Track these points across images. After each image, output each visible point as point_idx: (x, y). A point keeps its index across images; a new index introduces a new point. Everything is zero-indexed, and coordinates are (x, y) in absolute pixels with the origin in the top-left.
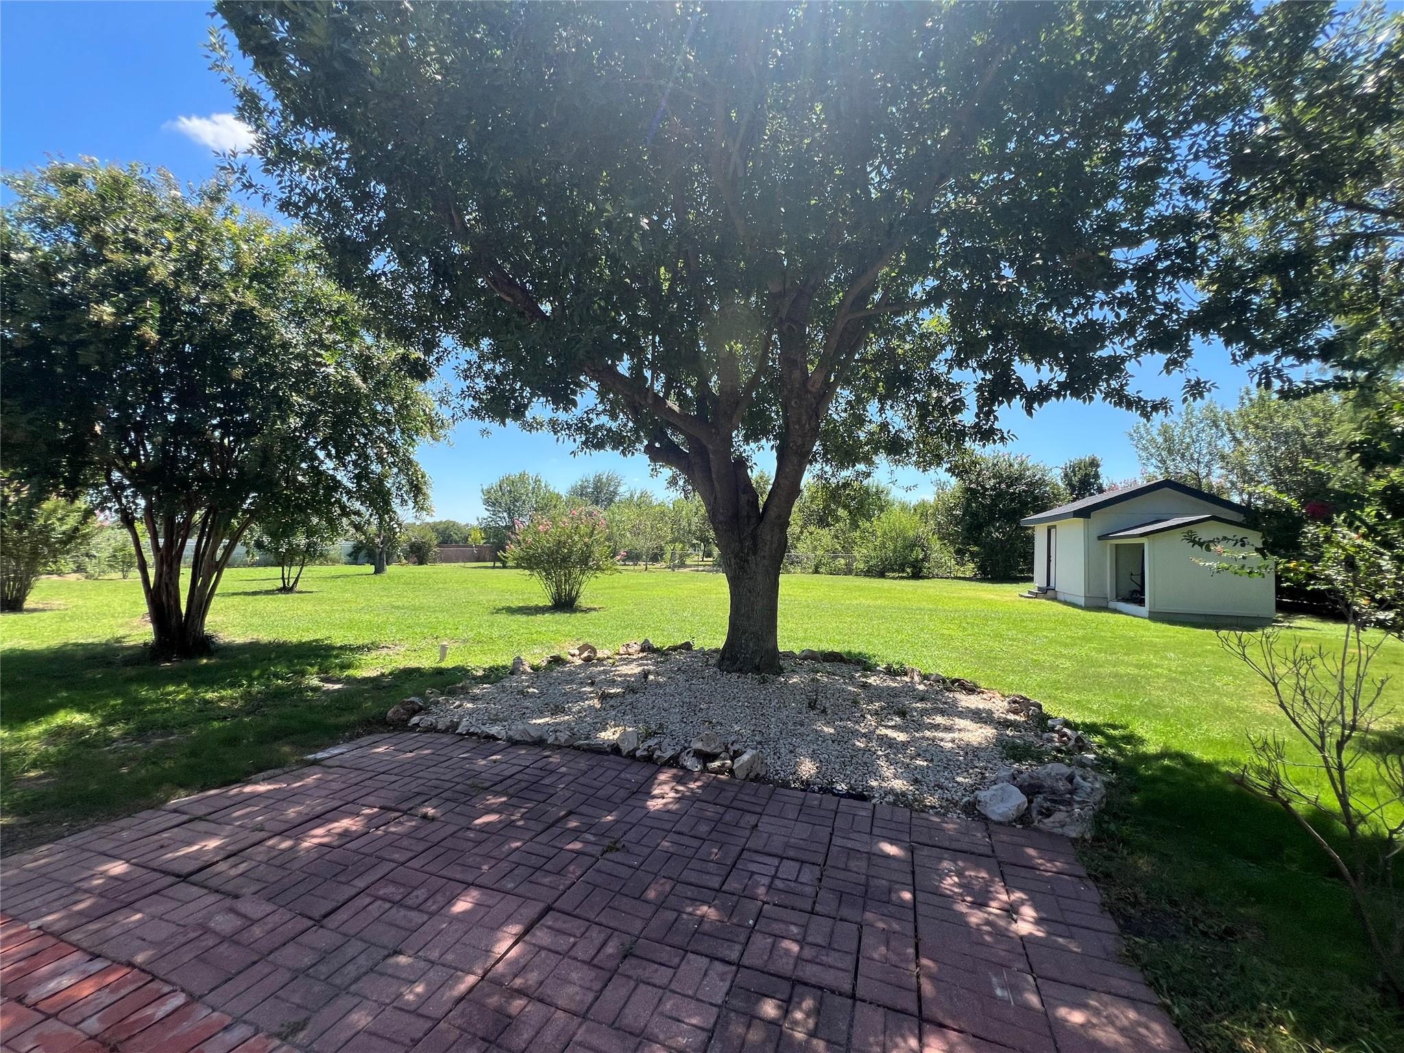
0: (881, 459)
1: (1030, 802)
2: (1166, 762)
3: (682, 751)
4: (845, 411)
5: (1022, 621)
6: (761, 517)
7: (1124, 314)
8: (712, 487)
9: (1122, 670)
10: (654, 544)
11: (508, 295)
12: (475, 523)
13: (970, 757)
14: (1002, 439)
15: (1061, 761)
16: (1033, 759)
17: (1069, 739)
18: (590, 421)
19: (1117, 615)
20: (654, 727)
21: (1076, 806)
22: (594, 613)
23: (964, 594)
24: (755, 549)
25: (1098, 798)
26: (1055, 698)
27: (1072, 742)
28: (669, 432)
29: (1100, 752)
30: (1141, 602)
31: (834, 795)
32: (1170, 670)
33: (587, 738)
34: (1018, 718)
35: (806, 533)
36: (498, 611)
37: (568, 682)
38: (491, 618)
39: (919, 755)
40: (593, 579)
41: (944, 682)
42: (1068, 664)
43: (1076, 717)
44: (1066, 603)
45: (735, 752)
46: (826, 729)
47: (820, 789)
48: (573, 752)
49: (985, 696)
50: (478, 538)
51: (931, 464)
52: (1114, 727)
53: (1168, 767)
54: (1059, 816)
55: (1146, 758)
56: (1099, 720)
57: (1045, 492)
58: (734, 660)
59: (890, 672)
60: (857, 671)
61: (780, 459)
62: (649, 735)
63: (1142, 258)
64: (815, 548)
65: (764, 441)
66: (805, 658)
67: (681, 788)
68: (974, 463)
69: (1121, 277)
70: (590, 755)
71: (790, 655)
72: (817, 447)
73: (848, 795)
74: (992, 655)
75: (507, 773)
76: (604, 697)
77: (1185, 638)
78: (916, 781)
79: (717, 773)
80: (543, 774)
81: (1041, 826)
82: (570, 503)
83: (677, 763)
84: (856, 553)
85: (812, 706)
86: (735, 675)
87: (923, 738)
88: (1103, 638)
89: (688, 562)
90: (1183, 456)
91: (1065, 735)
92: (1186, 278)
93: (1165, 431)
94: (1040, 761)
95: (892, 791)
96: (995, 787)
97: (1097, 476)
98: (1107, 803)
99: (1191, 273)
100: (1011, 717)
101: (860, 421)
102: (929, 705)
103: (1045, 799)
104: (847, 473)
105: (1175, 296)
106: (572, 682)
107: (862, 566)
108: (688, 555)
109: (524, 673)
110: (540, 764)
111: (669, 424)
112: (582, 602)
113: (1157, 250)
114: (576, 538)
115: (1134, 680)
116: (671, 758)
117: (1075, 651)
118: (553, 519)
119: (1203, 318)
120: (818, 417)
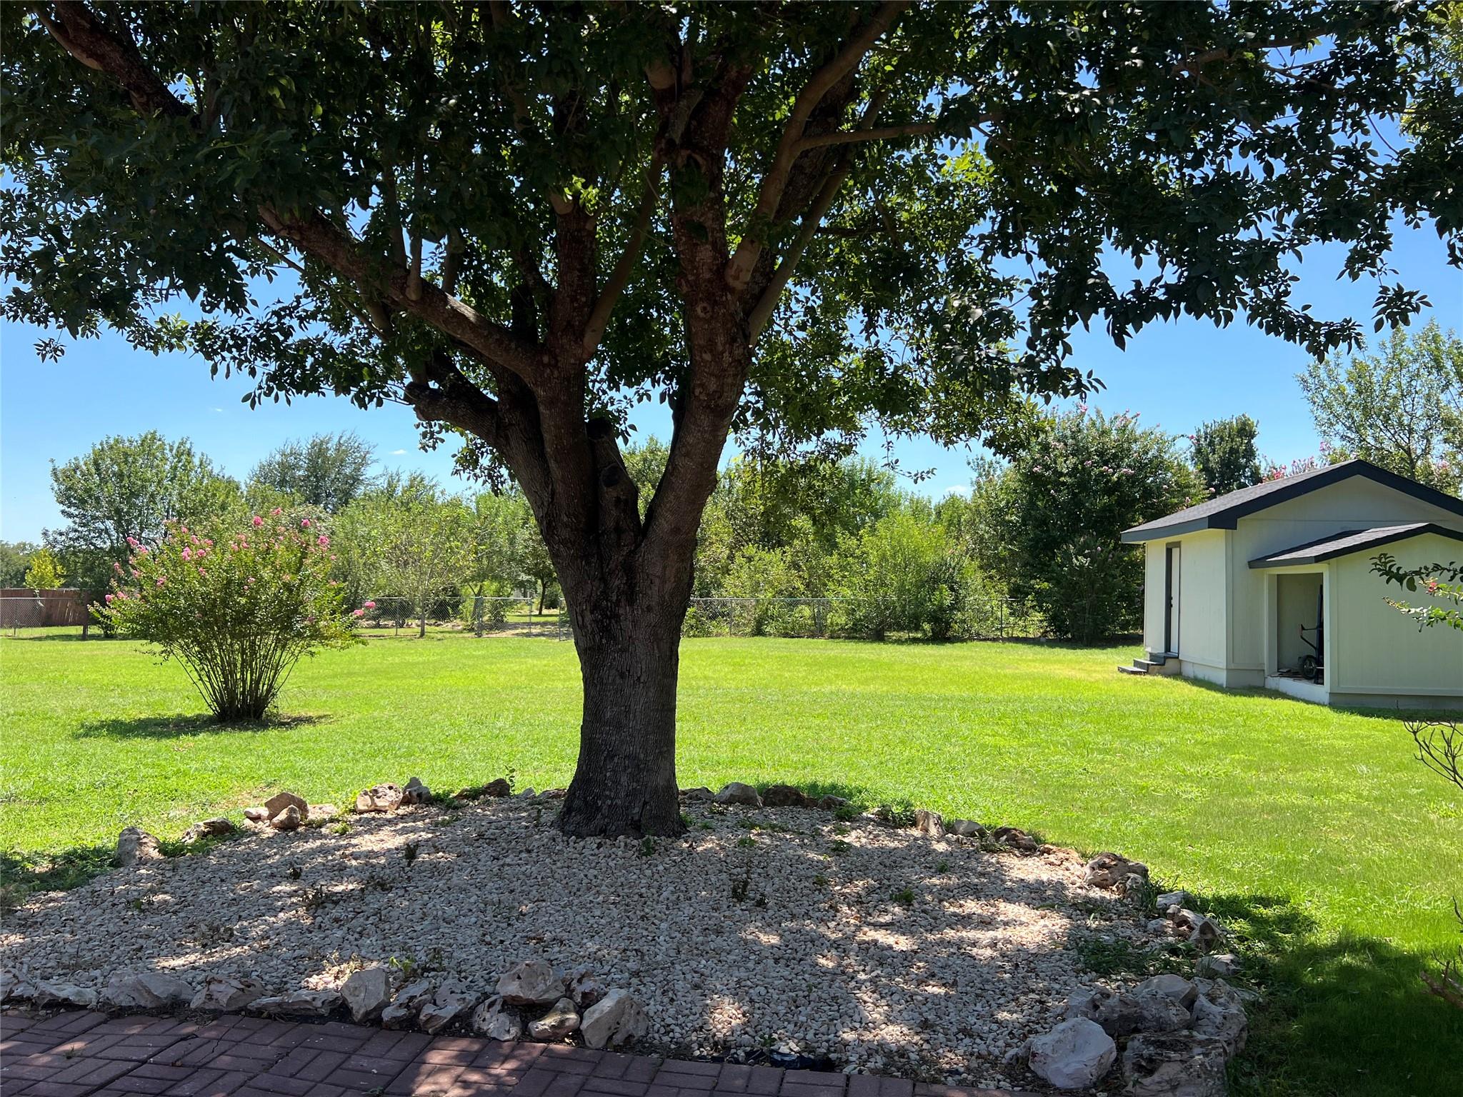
0: (869, 421)
1: (1121, 1048)
2: (1347, 959)
3: (479, 1001)
4: (802, 327)
5: (1123, 716)
6: (642, 532)
7: (1280, 168)
8: (547, 472)
9: (1282, 799)
10: (437, 583)
11: (91, 55)
12: (40, 542)
13: (1022, 972)
14: (1079, 387)
15: (1175, 969)
16: (1129, 968)
17: (1191, 928)
18: (287, 333)
19: (1279, 702)
20: (422, 957)
21: (1197, 1050)
22: (306, 729)
23: (1024, 669)
24: (631, 594)
25: (1234, 1031)
26: (1171, 856)
27: (1196, 934)
28: (457, 358)
29: (1241, 948)
30: (1317, 677)
31: (775, 1064)
32: (1360, 796)
33: (279, 991)
34: (1107, 895)
35: (739, 560)
36: (90, 731)
37: (241, 876)
38: (72, 747)
39: (933, 975)
40: (304, 658)
41: (982, 834)
42: (1195, 792)
43: (1205, 888)
44: (1197, 682)
45: (585, 995)
46: (764, 938)
47: (748, 1055)
48: (247, 1022)
49: (1052, 858)
50: (47, 574)
51: (960, 431)
52: (1266, 902)
53: (1349, 966)
54: (1167, 1071)
55: (1315, 955)
56: (1242, 891)
57: (1164, 481)
58: (590, 809)
59: (887, 820)
60: (825, 822)
61: (678, 419)
62: (411, 975)
63: (1310, 67)
64: (756, 588)
65: (647, 384)
66: (730, 801)
67: (474, 1077)
68: (1037, 430)
69: (1277, 98)
70: (284, 1026)
71: (700, 796)
72: (748, 395)
73: (802, 1063)
74: (1067, 781)
75: (95, 1079)
76: (319, 903)
77: (1386, 739)
78: (925, 1025)
79: (547, 1040)
80: (179, 1073)
81: (1139, 1090)
82: (256, 500)
83: (469, 1026)
84: (830, 596)
85: (739, 894)
86: (592, 842)
87: (942, 941)
88: (1255, 743)
89: (510, 617)
90: (1387, 418)
91: (1184, 921)
92: (1379, 108)
93: (1360, 375)
94: (1142, 973)
95: (881, 1048)
96: (1062, 1026)
97: (1250, 453)
98: (1248, 1041)
99: (1387, 100)
100: (1096, 893)
101: (831, 346)
102: (954, 880)
103: (1147, 1042)
104: (809, 446)
105: (1362, 139)
106: (251, 875)
107: (843, 620)
108: (511, 604)
109: (143, 862)
110: (171, 1054)
111: (457, 344)
112: (283, 705)
113: (1333, 55)
114: (266, 574)
115: (1303, 816)
116: (456, 1017)
117: (1208, 768)
118: (215, 538)
119: (1408, 180)
120: (747, 338)
